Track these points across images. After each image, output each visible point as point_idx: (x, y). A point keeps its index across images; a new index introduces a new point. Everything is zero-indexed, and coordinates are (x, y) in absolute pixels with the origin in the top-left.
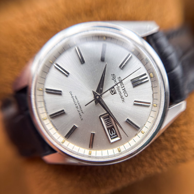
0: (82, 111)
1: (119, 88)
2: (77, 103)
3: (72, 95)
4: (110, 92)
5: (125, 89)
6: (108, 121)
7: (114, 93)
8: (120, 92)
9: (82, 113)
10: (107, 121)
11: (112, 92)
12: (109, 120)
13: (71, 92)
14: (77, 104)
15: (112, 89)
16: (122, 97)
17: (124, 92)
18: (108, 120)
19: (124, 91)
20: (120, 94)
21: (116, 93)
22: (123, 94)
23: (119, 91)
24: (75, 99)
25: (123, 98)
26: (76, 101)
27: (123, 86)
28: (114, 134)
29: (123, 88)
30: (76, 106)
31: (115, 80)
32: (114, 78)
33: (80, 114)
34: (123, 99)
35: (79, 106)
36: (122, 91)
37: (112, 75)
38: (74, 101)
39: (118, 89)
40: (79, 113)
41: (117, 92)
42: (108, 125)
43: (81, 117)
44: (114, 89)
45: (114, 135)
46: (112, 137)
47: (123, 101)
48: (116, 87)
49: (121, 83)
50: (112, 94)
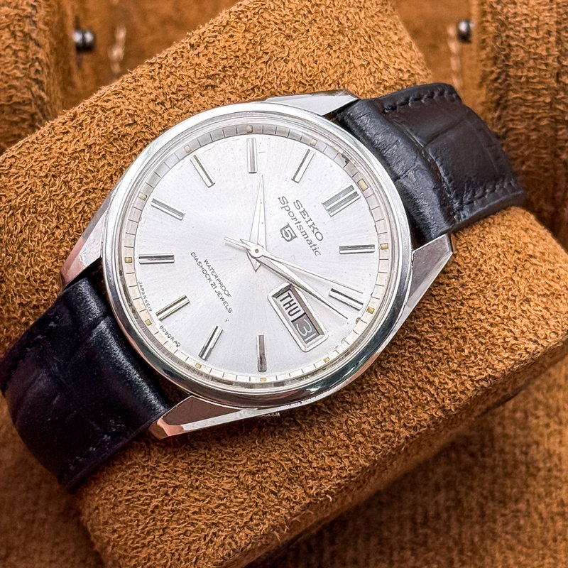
0: (226, 292)
1: (301, 224)
2: (210, 275)
3: (197, 260)
4: (283, 237)
5: (313, 224)
6: (291, 306)
7: (293, 238)
8: (304, 233)
9: (229, 295)
10: (288, 305)
11: (288, 236)
12: (292, 303)
13: (193, 255)
14: (213, 278)
15: (286, 230)
16: (311, 243)
17: (313, 231)
18: (289, 303)
19: (312, 229)
20: (306, 236)
21: (296, 236)
22: (312, 237)
23: (302, 231)
24: (206, 268)
25: (314, 245)
26: (209, 272)
27: (307, 219)
28: (310, 331)
29: (310, 223)
30: (212, 282)
31: (287, 208)
32: (286, 205)
33: (222, 299)
34: (314, 248)
35: (217, 283)
36: (309, 231)
37: (279, 198)
38: (205, 272)
39: (300, 228)
40: (221, 296)
41: (297, 232)
42: (291, 313)
43: (226, 305)
44: (289, 228)
45: (309, 335)
46: (306, 340)
47: (316, 251)
48: (292, 223)
49: (304, 213)
50: (288, 241)
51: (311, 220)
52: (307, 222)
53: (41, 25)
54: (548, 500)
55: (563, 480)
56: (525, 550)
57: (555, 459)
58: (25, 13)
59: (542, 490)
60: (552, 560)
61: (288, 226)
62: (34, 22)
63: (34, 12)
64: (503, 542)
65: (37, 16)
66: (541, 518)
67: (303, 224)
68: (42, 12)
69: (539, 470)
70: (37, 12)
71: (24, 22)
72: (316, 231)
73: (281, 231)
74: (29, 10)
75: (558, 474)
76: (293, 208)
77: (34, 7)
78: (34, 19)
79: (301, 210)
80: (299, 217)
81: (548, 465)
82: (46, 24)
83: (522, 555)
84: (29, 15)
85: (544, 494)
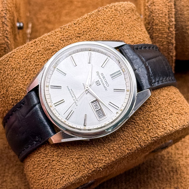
1: (102, 81)
3: (68, 88)
4: (96, 84)
5: (106, 81)
7: (99, 85)
11: (98, 84)
19: (106, 82)
20: (103, 85)
21: (100, 84)
22: (105, 85)
23: (103, 83)
24: (71, 91)
27: (105, 79)
29: (105, 81)
30: (72, 96)
31: (99, 75)
32: (98, 74)
34: (105, 88)
35: (74, 96)
36: (105, 83)
37: (97, 72)
41: (101, 83)
42: (96, 108)
44: (98, 82)
47: (106, 89)
48: (100, 80)
49: (104, 77)
50: (98, 86)
51: (106, 80)
52: (104, 80)
53: (8, 19)
54: (168, 166)
55: (173, 160)
56: (161, 182)
57: (170, 154)
58: (3, 16)
59: (166, 164)
60: (169, 185)
61: (98, 81)
62: (6, 19)
63: (6, 15)
64: (154, 180)
65: (7, 16)
66: (166, 172)
67: (103, 81)
68: (8, 15)
69: (165, 157)
70: (7, 15)
71: (2, 18)
72: (107, 83)
73: (96, 82)
74: (4, 15)
75: (171, 158)
76: (100, 76)
77: (6, 14)
78: (6, 17)
79: (103, 76)
80: (102, 79)
81: (168, 156)
82: (9, 19)
83: (160, 183)
84: (4, 16)
85: (167, 165)
